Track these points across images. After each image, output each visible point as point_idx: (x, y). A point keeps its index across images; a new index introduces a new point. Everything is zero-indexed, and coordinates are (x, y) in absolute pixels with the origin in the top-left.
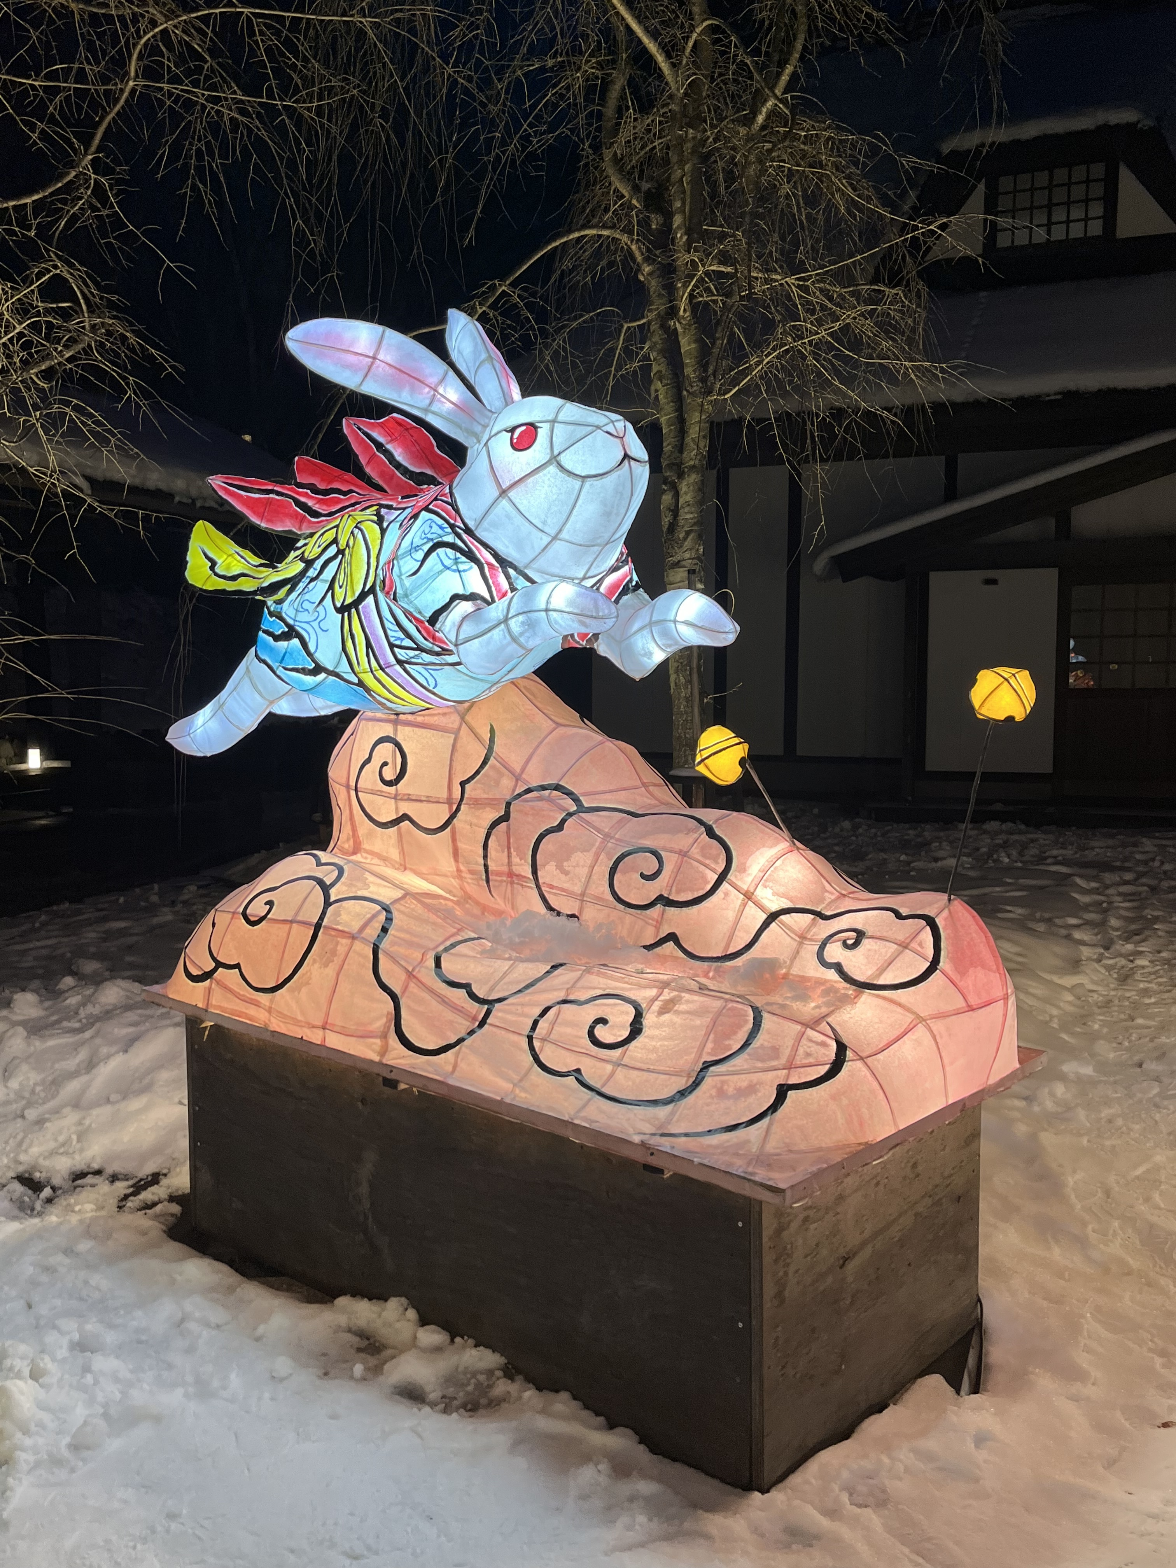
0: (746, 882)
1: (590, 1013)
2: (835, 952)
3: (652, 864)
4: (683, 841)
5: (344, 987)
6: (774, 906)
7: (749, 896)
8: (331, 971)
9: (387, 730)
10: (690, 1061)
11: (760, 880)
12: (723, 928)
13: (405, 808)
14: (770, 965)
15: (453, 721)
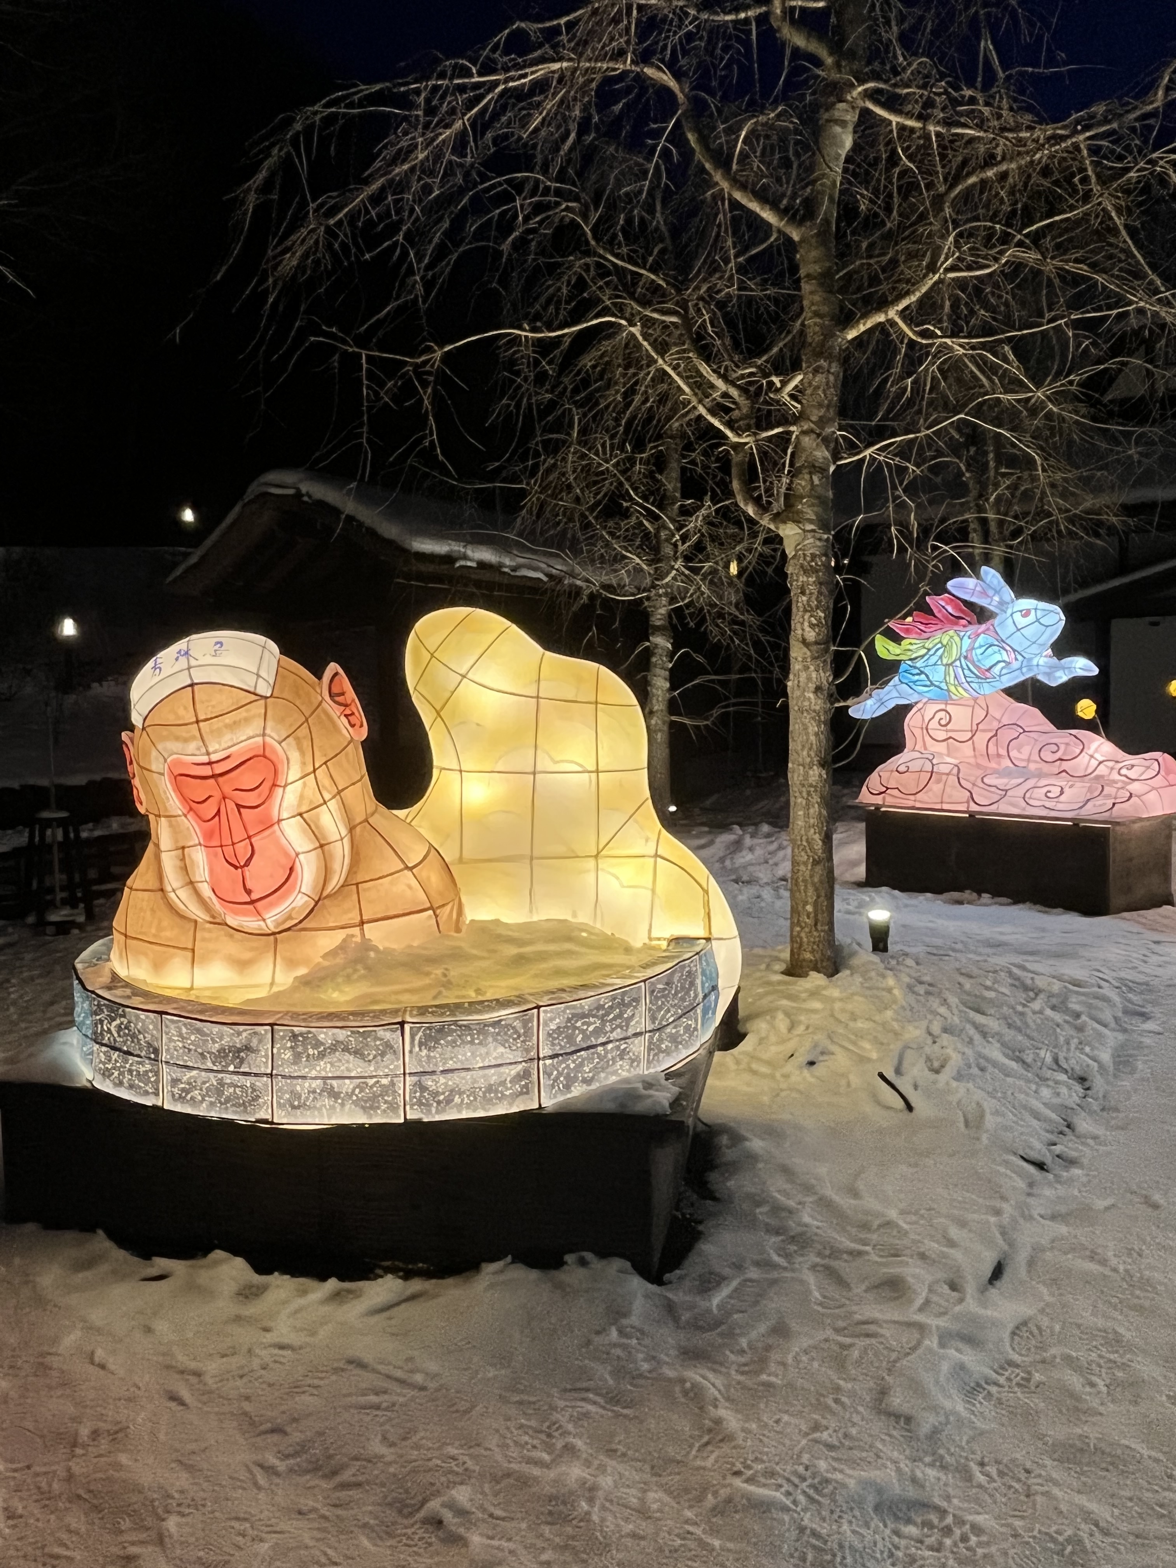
0: (1091, 752)
1: (1045, 790)
2: (1124, 771)
3: (1055, 748)
4: (1066, 740)
5: (948, 790)
6: (1101, 759)
7: (1092, 756)
8: (941, 786)
9: (943, 706)
10: (1083, 799)
11: (1096, 751)
12: (1083, 767)
13: (950, 734)
14: (1102, 777)
15: (972, 703)
